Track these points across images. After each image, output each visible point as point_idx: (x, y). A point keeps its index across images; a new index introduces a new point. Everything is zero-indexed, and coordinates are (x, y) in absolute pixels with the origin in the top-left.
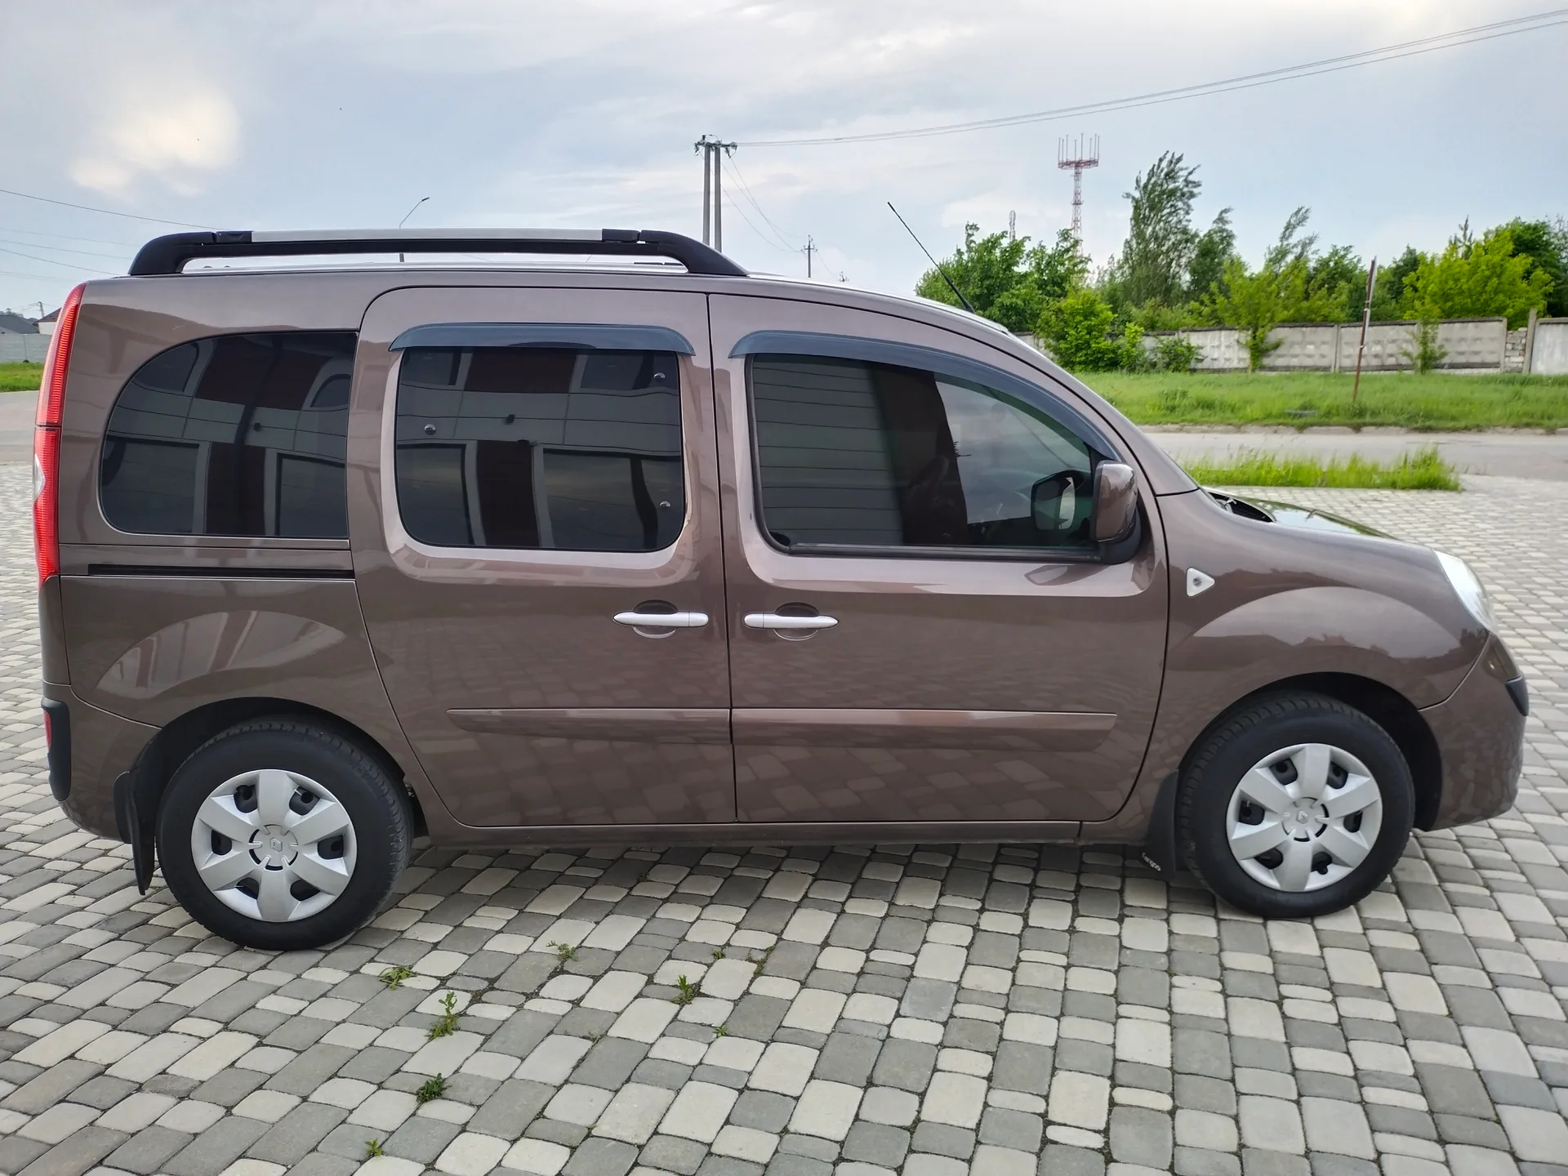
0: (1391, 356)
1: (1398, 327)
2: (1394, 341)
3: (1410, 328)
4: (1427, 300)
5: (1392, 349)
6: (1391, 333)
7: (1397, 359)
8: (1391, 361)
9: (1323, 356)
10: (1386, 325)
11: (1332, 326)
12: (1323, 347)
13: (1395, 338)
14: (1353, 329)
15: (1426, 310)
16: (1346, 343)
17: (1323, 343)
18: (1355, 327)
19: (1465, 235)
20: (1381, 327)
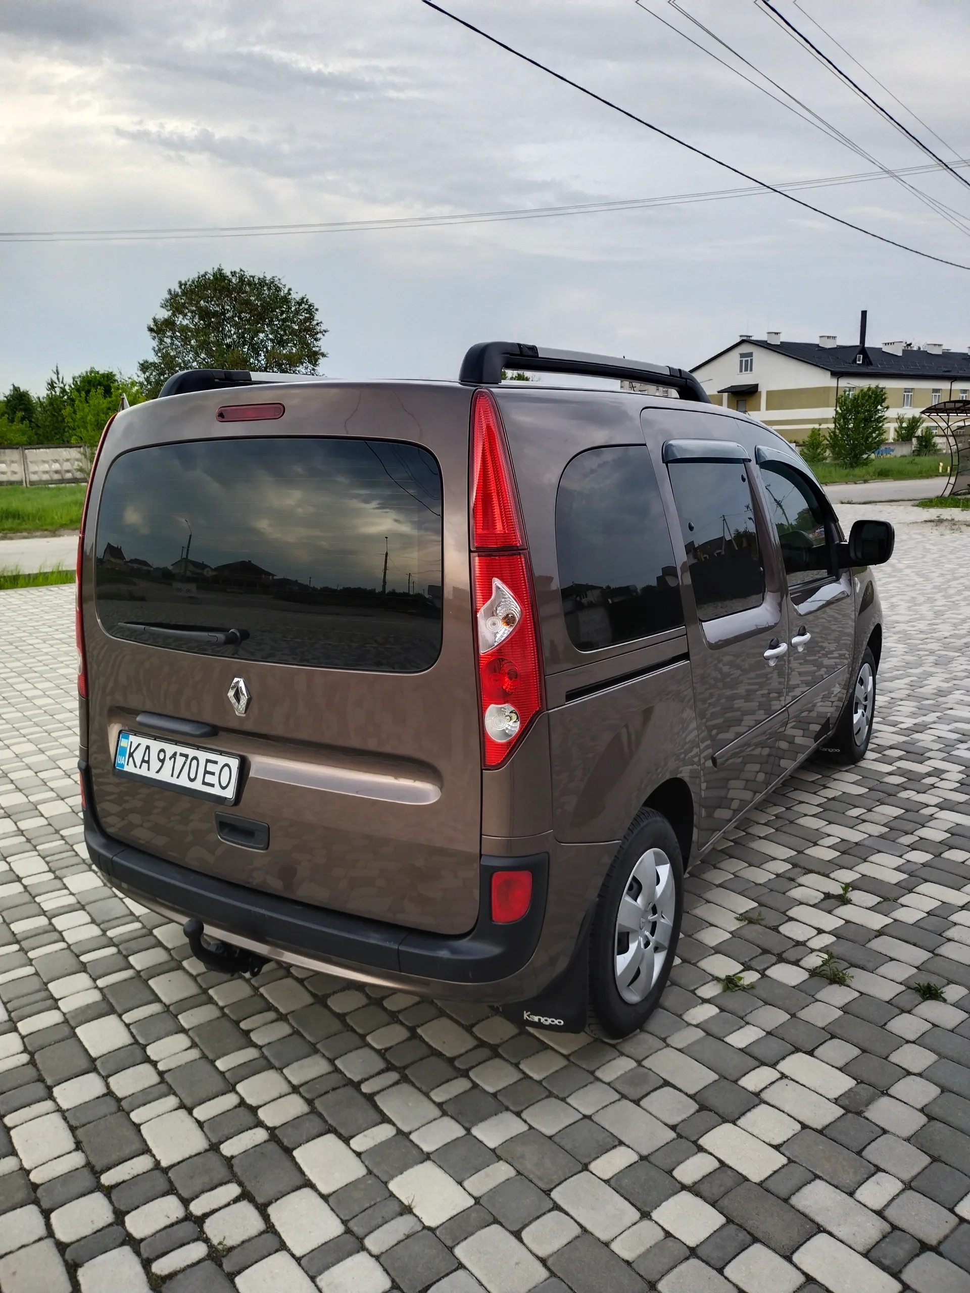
0: (68, 471)
1: (68, 449)
2: (68, 460)
3: (78, 449)
4: (89, 428)
5: (67, 466)
6: (65, 453)
7: (73, 474)
8: (69, 476)
9: (15, 473)
10: (60, 447)
11: (17, 448)
12: (13, 465)
13: (68, 457)
14: (34, 450)
15: (91, 436)
16: (31, 462)
17: (13, 462)
18: (36, 449)
19: (58, 378)
20: (55, 449)
